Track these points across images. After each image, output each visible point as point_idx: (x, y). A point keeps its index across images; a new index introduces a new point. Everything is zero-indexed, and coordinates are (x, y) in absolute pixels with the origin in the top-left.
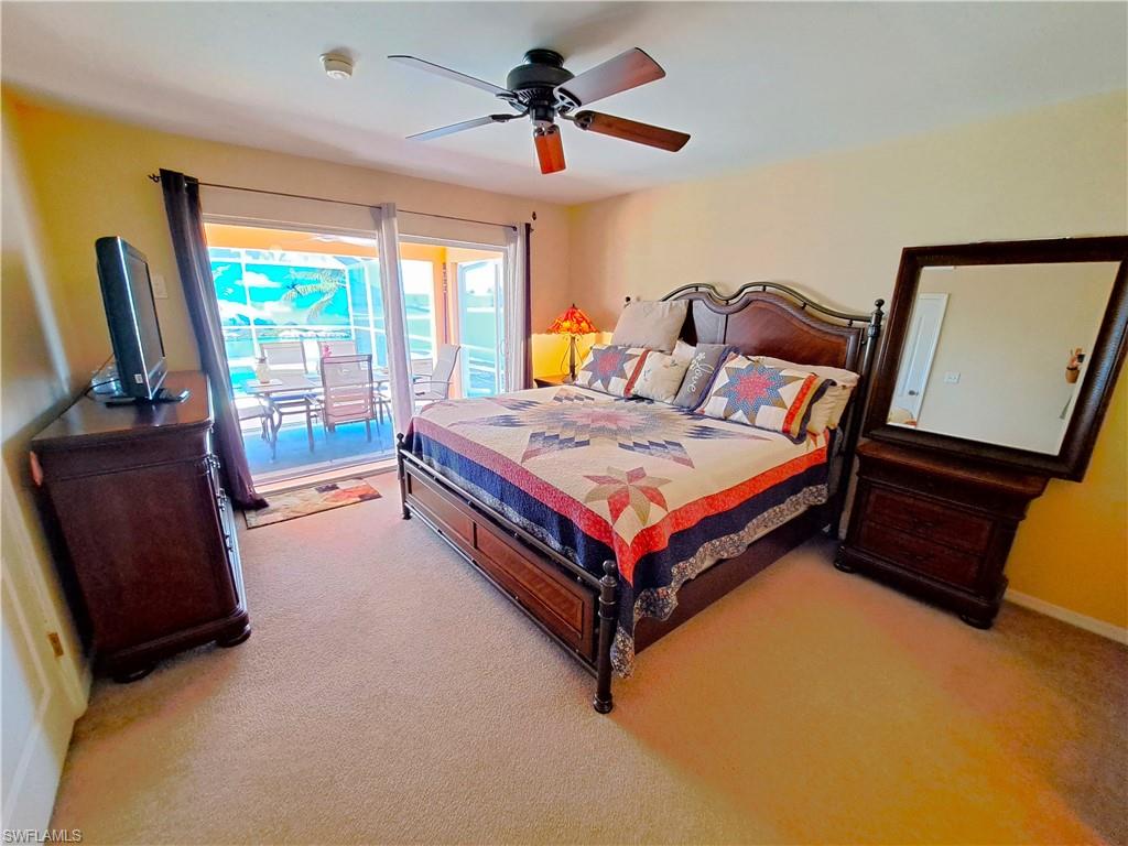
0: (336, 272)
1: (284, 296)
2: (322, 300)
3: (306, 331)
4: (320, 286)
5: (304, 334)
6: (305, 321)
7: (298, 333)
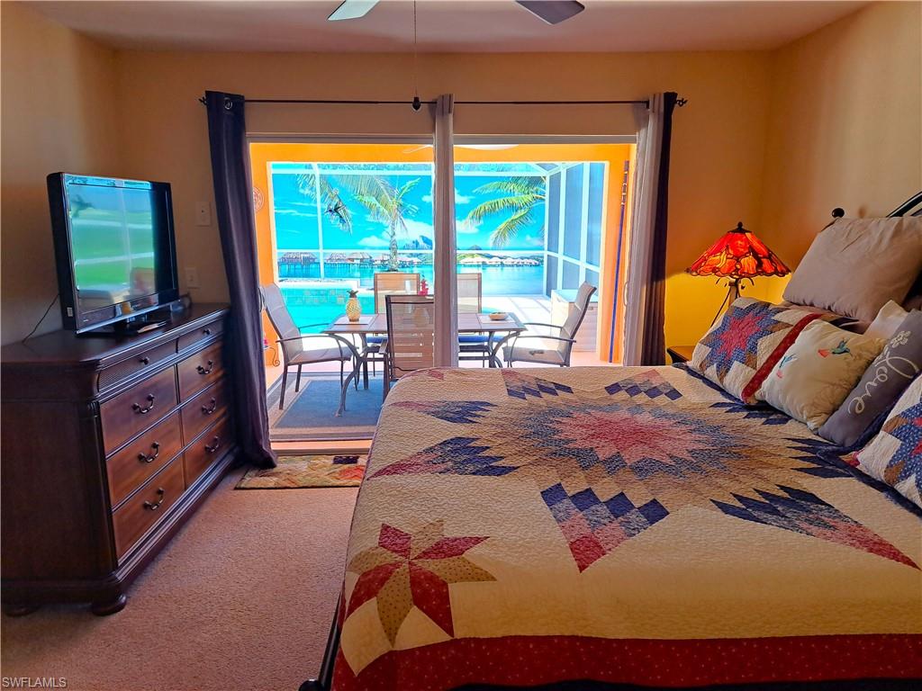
0: (536, 181)
1: (471, 214)
2: (514, 217)
3: (491, 257)
4: (513, 199)
5: (487, 260)
6: (491, 246)
7: (481, 259)
